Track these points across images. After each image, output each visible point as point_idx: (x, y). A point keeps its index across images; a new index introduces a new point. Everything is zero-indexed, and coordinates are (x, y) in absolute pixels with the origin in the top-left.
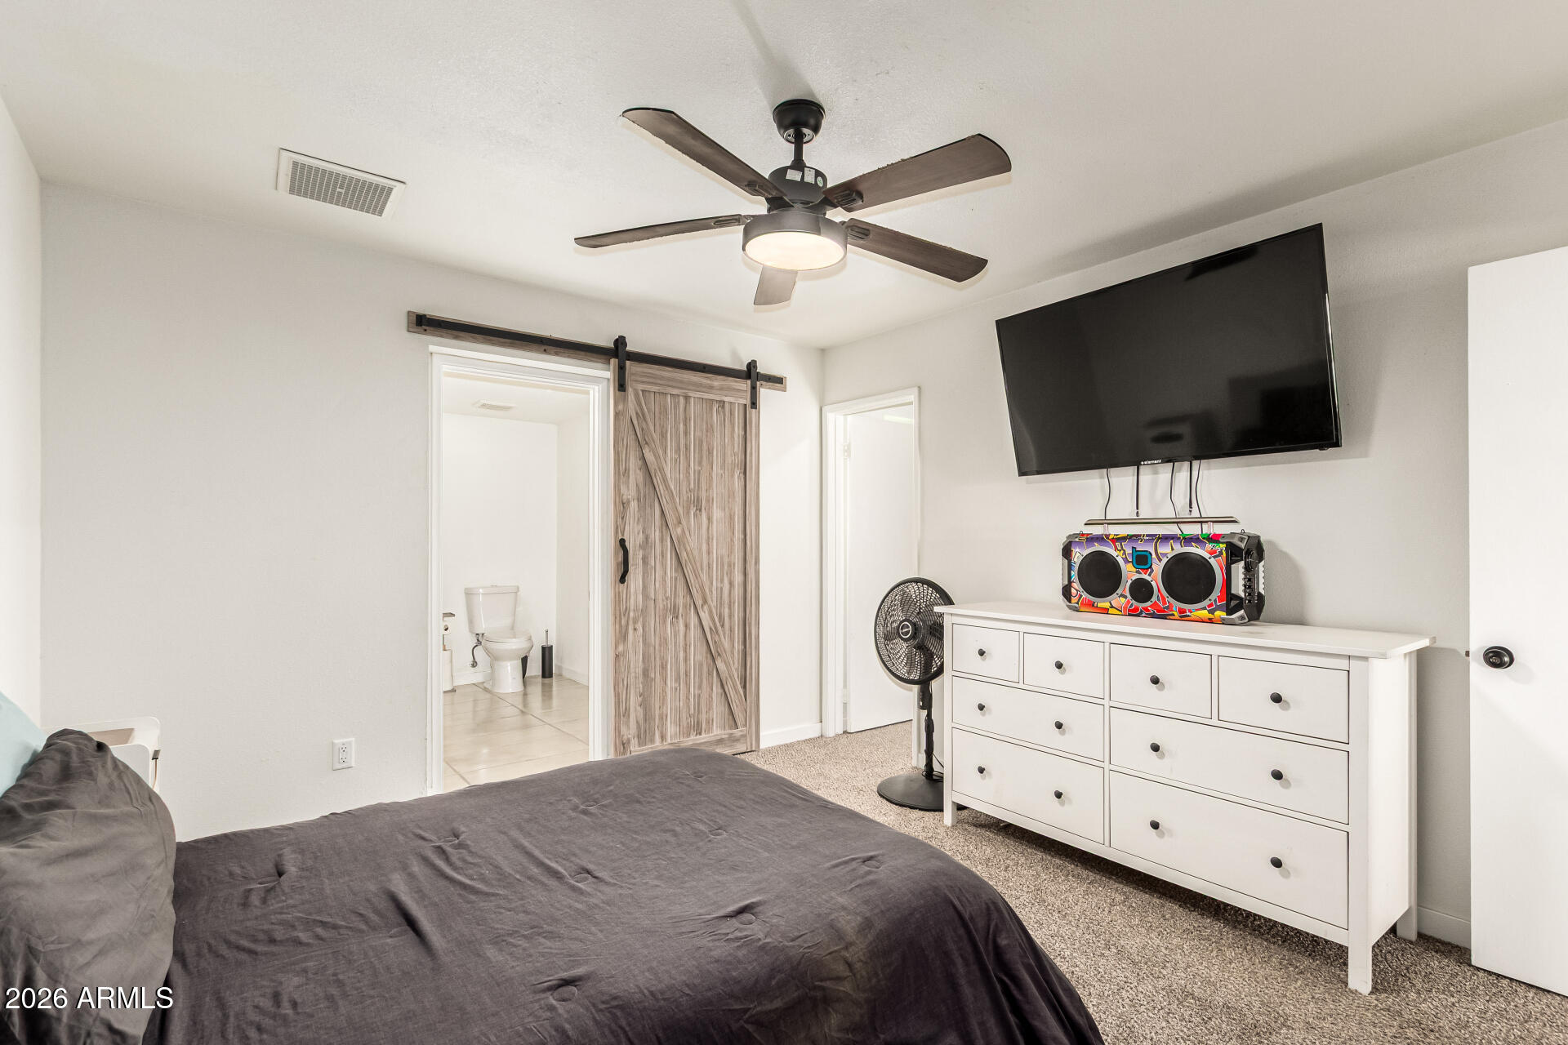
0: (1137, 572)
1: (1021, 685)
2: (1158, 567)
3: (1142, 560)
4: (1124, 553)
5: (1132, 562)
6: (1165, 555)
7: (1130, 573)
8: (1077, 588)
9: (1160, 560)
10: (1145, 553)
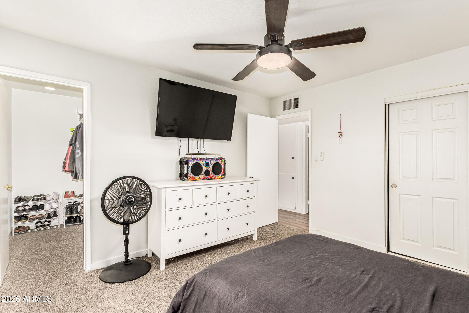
0: (206, 168)
1: (193, 206)
2: (211, 166)
3: (207, 165)
4: (203, 163)
5: (205, 165)
6: (212, 163)
7: (204, 168)
8: (190, 174)
9: (211, 165)
10: (208, 163)
